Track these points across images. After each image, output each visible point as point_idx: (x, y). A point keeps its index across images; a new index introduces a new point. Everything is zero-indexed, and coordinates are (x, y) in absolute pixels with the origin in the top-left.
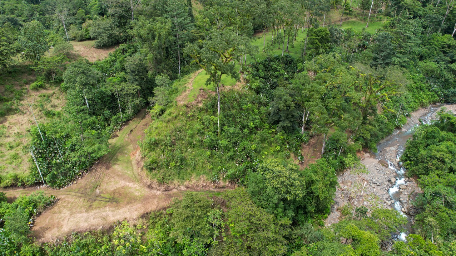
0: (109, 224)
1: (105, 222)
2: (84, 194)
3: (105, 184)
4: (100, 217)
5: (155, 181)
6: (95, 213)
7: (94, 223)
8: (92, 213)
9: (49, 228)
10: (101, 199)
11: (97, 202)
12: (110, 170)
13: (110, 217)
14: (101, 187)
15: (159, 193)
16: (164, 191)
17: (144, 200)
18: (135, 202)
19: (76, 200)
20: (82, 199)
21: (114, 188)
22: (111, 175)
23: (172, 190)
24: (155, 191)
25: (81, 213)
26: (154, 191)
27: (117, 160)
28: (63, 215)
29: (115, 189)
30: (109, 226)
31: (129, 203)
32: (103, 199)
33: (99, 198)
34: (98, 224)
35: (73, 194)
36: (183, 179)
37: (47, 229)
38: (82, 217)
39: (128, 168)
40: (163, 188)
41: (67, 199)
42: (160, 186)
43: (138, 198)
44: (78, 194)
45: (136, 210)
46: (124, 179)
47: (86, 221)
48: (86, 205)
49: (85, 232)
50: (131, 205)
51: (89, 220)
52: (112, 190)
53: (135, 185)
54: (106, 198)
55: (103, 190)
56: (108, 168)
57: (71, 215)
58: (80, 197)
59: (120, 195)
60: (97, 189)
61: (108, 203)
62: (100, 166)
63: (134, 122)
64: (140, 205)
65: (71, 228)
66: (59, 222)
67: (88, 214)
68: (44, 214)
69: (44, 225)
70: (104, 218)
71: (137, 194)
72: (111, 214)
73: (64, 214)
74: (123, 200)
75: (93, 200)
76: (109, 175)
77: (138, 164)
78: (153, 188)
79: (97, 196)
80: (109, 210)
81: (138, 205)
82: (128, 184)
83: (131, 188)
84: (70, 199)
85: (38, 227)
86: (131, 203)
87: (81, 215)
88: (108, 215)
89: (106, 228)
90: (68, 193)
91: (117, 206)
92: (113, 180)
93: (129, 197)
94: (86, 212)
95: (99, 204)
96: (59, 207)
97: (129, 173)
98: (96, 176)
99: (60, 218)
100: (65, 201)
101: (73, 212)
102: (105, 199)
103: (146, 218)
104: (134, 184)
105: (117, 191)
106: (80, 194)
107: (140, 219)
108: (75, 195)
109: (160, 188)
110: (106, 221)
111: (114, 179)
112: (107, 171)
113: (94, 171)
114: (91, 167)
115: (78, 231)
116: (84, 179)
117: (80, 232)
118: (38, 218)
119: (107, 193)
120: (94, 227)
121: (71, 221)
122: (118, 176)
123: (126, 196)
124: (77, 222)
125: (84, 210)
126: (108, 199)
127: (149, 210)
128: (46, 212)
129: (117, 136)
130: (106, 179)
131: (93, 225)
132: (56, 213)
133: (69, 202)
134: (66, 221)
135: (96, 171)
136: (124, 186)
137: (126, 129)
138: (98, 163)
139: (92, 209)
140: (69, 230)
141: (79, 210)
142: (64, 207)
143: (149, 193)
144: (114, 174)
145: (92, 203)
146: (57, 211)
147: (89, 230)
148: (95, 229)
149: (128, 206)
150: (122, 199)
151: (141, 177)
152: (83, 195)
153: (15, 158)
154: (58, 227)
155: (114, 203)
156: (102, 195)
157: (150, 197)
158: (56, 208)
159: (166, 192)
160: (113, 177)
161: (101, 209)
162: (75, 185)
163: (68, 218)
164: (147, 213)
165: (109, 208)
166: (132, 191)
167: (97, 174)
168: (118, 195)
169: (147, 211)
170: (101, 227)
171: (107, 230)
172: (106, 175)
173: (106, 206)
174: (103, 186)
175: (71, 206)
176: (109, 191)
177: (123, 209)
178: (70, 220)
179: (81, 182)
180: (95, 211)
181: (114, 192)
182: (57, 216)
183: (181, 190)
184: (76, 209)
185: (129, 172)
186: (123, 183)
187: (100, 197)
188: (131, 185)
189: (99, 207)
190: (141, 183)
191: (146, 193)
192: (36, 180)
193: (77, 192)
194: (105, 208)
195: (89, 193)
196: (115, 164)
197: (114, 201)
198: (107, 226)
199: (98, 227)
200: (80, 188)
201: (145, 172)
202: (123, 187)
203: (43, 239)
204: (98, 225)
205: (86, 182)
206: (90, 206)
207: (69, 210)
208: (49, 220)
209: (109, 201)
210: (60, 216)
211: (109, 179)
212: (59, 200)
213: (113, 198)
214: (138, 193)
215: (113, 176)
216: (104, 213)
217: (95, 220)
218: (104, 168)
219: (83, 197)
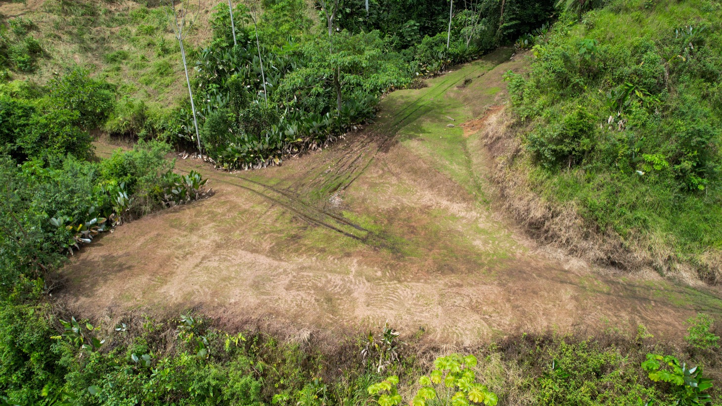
0: (344, 332)
1: (327, 318)
2: (289, 196)
3: (366, 187)
4: (315, 288)
5: (571, 208)
6: (303, 268)
7: (282, 306)
8: (291, 264)
9: (129, 268)
10: (338, 226)
11: (321, 231)
12: (389, 154)
13: (354, 300)
14: (352, 191)
15: (575, 264)
16: (599, 261)
17: (510, 273)
18: (470, 271)
19: (258, 208)
20: (278, 209)
21: (393, 204)
22: (392, 167)
23: (637, 267)
24: (561, 254)
25: (253, 251)
26: (554, 254)
27: (419, 129)
28: (194, 238)
29: (395, 210)
30: (340, 342)
31: (443, 269)
32: (345, 228)
33: (332, 222)
34: (296, 316)
35: (257, 187)
36: (692, 235)
37: (121, 268)
38: (252, 265)
39: (452, 155)
40: (596, 251)
41: (233, 198)
42: (586, 237)
43: (484, 259)
44: (271, 194)
45: (475, 309)
46: (431, 187)
47: (256, 285)
48: (281, 231)
49: (237, 329)
50: (454, 279)
51: (268, 287)
52: (384, 207)
53: (474, 213)
54: (357, 227)
55: (353, 200)
56: (384, 147)
57: (219, 246)
58: (274, 202)
59: (413, 230)
60: (336, 194)
61: (361, 247)
62: (363, 138)
63: (477, 67)
64: (492, 290)
65: (191, 294)
66: (169, 258)
67: (276, 263)
68: (146, 222)
69: (121, 253)
70: (329, 300)
71: (478, 243)
72: (361, 290)
73: (202, 237)
74: (421, 250)
75: (313, 222)
76: (386, 165)
77: (490, 147)
78: (553, 238)
79: (327, 211)
80: (359, 274)
81: (483, 288)
82: (445, 203)
83: (454, 217)
84: (242, 200)
85: (102, 253)
86: (452, 270)
87: (249, 257)
88: (349, 292)
89: (327, 348)
90: (246, 184)
91: (392, 267)
92: (394, 180)
93: (446, 247)
94: (273, 253)
95: (329, 239)
96: (199, 214)
97: (455, 169)
98: (345, 160)
99: (180, 247)
100: (225, 203)
101: (228, 240)
102: (353, 231)
103: (520, 362)
104: (470, 210)
105: (403, 215)
106: (276, 195)
107: (495, 358)
108: (261, 194)
109: (584, 244)
110: (334, 312)
111: (399, 179)
112: (382, 155)
113: (340, 146)
114: (337, 135)
115: (211, 315)
116: (306, 159)
117: (217, 323)
118: (126, 225)
119: (367, 212)
120: (276, 325)
121: (207, 268)
122: (415, 172)
123: (433, 239)
124: (224, 280)
125: (266, 246)
126: (364, 234)
127: (540, 327)
128: (154, 217)
129: (426, 86)
130: (373, 174)
131: (278, 314)
132: (179, 226)
133: (234, 207)
134: (192, 261)
135: (348, 146)
136: (428, 207)
137: (453, 77)
138: (359, 130)
139: (296, 251)
140: (180, 300)
141: (252, 239)
142: (213, 217)
143: (530, 253)
144: (403, 165)
145: (305, 228)
146: (187, 221)
147: (252, 329)
148: (279, 335)
149: (442, 281)
150: (418, 244)
151: (503, 189)
152: (285, 199)
153: (162, 74)
154: (154, 274)
155: (385, 252)
156: (346, 215)
157: (540, 273)
158: (188, 214)
159: (611, 271)
160: (397, 175)
161: (330, 258)
162: (276, 168)
163: (203, 253)
164: (530, 339)
165: (359, 263)
166: (460, 228)
167: (349, 158)
168: (406, 229)
169: (529, 328)
170: (305, 335)
171: (327, 358)
172: (376, 165)
173: (348, 255)
174: (356, 189)
175: (234, 218)
176: (372, 209)
177: (419, 287)
178: (206, 264)
179: (296, 165)
180: (304, 260)
181: (392, 216)
182: (178, 237)
183: (679, 283)
184: (243, 233)
185: (455, 167)
186: (427, 197)
187: (339, 219)
188: (457, 208)
189: (322, 251)
190: (496, 209)
191: (519, 253)
192: (182, 131)
193: (271, 188)
194: (346, 261)
195: (307, 200)
196: (410, 137)
197: (383, 246)
198: (332, 342)
199: (293, 330)
200: (286, 179)
201: (527, 172)
202: (426, 210)
203: (83, 299)
204: (295, 320)
205: (308, 169)
206: (295, 238)
207: (220, 231)
208: (146, 243)
209: (364, 240)
210: (182, 241)
211: (381, 176)
212: (211, 194)
213: (383, 235)
214: (485, 243)
215: (398, 170)
216: (337, 279)
217: (293, 292)
218: (374, 145)
219: (282, 204)
